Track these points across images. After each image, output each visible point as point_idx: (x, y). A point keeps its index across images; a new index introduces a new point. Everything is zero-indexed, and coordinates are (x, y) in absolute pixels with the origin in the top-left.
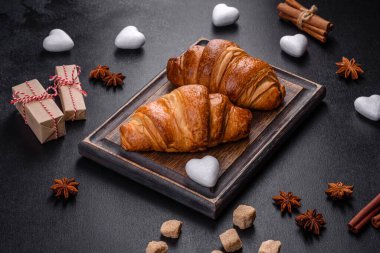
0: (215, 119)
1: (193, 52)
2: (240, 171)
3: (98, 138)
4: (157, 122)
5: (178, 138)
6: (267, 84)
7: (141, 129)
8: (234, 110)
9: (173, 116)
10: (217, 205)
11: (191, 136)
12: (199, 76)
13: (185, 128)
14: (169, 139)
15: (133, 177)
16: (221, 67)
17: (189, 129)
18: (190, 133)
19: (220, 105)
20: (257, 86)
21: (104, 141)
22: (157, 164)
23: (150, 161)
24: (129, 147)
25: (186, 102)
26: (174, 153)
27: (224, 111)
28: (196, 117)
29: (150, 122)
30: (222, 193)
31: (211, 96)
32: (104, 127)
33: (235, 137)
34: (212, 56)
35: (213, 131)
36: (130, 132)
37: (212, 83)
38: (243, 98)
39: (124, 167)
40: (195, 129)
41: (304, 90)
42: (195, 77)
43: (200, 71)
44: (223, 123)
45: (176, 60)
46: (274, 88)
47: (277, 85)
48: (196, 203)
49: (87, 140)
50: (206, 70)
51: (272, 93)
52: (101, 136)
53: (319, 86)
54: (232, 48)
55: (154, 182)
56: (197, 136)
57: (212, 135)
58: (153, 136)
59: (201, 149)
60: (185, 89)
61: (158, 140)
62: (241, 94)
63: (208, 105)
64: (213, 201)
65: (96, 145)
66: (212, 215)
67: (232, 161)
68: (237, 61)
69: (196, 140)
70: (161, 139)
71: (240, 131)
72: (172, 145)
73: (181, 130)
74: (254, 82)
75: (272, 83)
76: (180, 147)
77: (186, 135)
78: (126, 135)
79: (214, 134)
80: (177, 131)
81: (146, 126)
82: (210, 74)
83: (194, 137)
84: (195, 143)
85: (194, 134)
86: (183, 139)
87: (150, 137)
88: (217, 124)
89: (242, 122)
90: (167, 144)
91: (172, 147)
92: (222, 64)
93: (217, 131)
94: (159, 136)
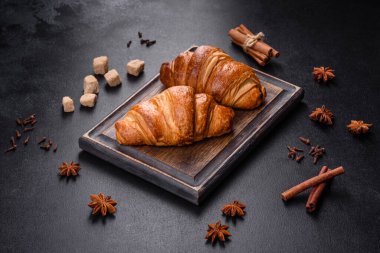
0: (200, 116)
1: (183, 57)
2: (222, 163)
3: (96, 134)
4: (147, 118)
5: (166, 132)
6: (249, 86)
7: (134, 125)
8: (218, 109)
9: (162, 113)
10: (200, 192)
11: (178, 131)
12: (188, 78)
13: (172, 124)
14: (158, 135)
15: (126, 168)
16: (208, 70)
17: (176, 124)
18: (177, 129)
19: (204, 104)
20: (240, 87)
21: (102, 136)
22: (148, 156)
23: (142, 153)
24: (123, 140)
25: (173, 101)
26: (163, 147)
27: (208, 109)
28: (183, 113)
29: (142, 118)
30: (205, 182)
31: (198, 96)
32: (102, 124)
33: (219, 132)
34: (199, 60)
35: (198, 127)
36: (124, 127)
37: (199, 85)
38: (227, 98)
39: (118, 159)
40: (182, 124)
41: (284, 92)
42: (184, 79)
43: (189, 74)
44: (208, 120)
45: (168, 64)
46: (255, 89)
47: (258, 86)
48: (181, 190)
49: (86, 135)
50: (193, 73)
51: (253, 94)
52: (99, 132)
53: (298, 88)
54: (217, 53)
55: (144, 172)
56: (183, 131)
57: (197, 130)
58: (145, 132)
59: (187, 143)
60: (174, 90)
61: (148, 134)
62: (225, 94)
63: (193, 103)
64: (197, 189)
65: (94, 139)
66: (195, 202)
67: (215, 154)
68: (222, 65)
69: (183, 135)
70: (150, 134)
71: (223, 127)
72: (161, 139)
73: (169, 126)
74: (237, 83)
75: (254, 84)
76: (168, 141)
77: (174, 131)
78: (121, 131)
79: (199, 130)
80: (166, 127)
81: (138, 122)
82: (197, 76)
83: (181, 132)
84: (182, 137)
85: (180, 129)
86: (171, 133)
87: (142, 132)
88: (202, 120)
89: (225, 119)
90: (156, 138)
91: (162, 141)
92: (208, 67)
93: (202, 126)
94: (149, 131)
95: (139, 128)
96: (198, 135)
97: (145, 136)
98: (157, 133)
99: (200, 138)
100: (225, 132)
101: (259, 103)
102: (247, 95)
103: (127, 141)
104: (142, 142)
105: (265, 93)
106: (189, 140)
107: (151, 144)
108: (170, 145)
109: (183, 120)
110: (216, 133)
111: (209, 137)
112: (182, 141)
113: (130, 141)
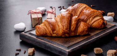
0: (73, 22)
3: (28, 33)
4: (49, 23)
5: (57, 28)
6: (98, 18)
9: (56, 21)
10: (69, 52)
13: (60, 24)
14: (53, 30)
17: (62, 25)
18: (62, 26)
20: (94, 18)
22: (48, 40)
24: (38, 34)
27: (78, 21)
29: (47, 23)
30: (72, 49)
35: (72, 27)
36: (39, 28)
40: (64, 24)
41: (115, 26)
46: (101, 19)
49: (23, 33)
51: (100, 21)
54: (85, 5)
55: (45, 45)
56: (65, 27)
57: (72, 29)
64: (68, 50)
67: (79, 41)
69: (64, 29)
70: (50, 29)
71: (84, 30)
72: (55, 32)
73: (58, 26)
74: (93, 15)
76: (58, 33)
77: (60, 28)
78: (37, 29)
79: (73, 29)
80: (57, 26)
81: (45, 25)
82: (75, 12)
83: (63, 28)
84: (64, 31)
85: (63, 27)
86: (59, 29)
87: (46, 29)
88: (74, 25)
89: (85, 27)
90: (52, 31)
91: (55, 33)
92: (81, 9)
93: (74, 28)
94: (50, 28)
95: (45, 27)
96: (72, 32)
97: (47, 31)
98: (53, 29)
99: (73, 34)
100: (85, 33)
101: (103, 26)
102: (97, 22)
103: (40, 33)
104: (46, 34)
105: (106, 23)
106: (67, 33)
107: (50, 36)
108: (59, 36)
109: (65, 22)
110: (80, 33)
111: (77, 34)
112: (64, 33)
113: (41, 33)
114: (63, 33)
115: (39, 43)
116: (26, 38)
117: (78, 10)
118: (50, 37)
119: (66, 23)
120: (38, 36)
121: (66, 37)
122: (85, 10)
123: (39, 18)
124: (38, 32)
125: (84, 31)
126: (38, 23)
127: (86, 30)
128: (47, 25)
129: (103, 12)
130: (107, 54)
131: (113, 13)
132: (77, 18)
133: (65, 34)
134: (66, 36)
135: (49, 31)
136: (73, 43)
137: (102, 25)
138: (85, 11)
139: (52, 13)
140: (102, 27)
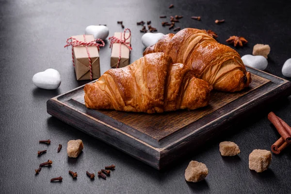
0: (173, 81)
3: (66, 99)
4: (117, 78)
5: (136, 94)
6: (232, 66)
9: (134, 75)
11: (147, 93)
13: (142, 85)
14: (127, 96)
16: (190, 46)
17: (146, 86)
18: (147, 90)
19: (180, 70)
20: (222, 66)
21: (71, 101)
24: (91, 103)
27: (185, 76)
31: (175, 64)
33: (193, 103)
35: (170, 92)
36: (93, 89)
38: (207, 75)
40: (152, 85)
44: (182, 87)
46: (238, 70)
49: (55, 99)
51: (236, 74)
53: (286, 81)
54: (202, 34)
56: (153, 92)
57: (169, 95)
58: (113, 93)
62: (205, 70)
64: (159, 150)
65: (62, 102)
67: (187, 124)
68: (206, 44)
69: (152, 97)
70: (119, 95)
71: (198, 98)
72: (129, 102)
73: (138, 87)
74: (219, 60)
75: (238, 66)
76: (137, 105)
77: (143, 92)
78: (89, 92)
79: (171, 96)
80: (135, 88)
81: (107, 83)
82: (178, 51)
83: (150, 94)
84: (151, 100)
85: (150, 91)
86: (141, 95)
87: (110, 93)
88: (175, 86)
89: (201, 89)
90: (124, 100)
91: (130, 104)
92: (191, 43)
93: (174, 92)
94: (118, 92)
95: (108, 90)
97: (113, 98)
98: (125, 95)
99: (172, 106)
100: (200, 104)
101: (242, 85)
102: (230, 75)
103: (94, 103)
104: (110, 105)
105: (250, 79)
106: (159, 106)
107: (119, 109)
108: (139, 111)
109: (154, 80)
110: (189, 104)
111: (182, 107)
112: (151, 105)
113: (97, 103)
114: (148, 104)
115: (93, 126)
116: (63, 113)
117: (186, 47)
118: (118, 111)
119: (156, 82)
120: (89, 109)
121: (156, 114)
122: (201, 47)
123: (91, 59)
124: (91, 100)
125: (197, 101)
126: (89, 71)
127: (203, 99)
128: (113, 85)
129: (243, 42)
130: (250, 159)
131: (267, 46)
132: (183, 68)
133: (153, 107)
134: (156, 111)
135: (116, 100)
136: (172, 130)
137: (239, 83)
138: (200, 49)
139: (122, 43)
140: (241, 89)
